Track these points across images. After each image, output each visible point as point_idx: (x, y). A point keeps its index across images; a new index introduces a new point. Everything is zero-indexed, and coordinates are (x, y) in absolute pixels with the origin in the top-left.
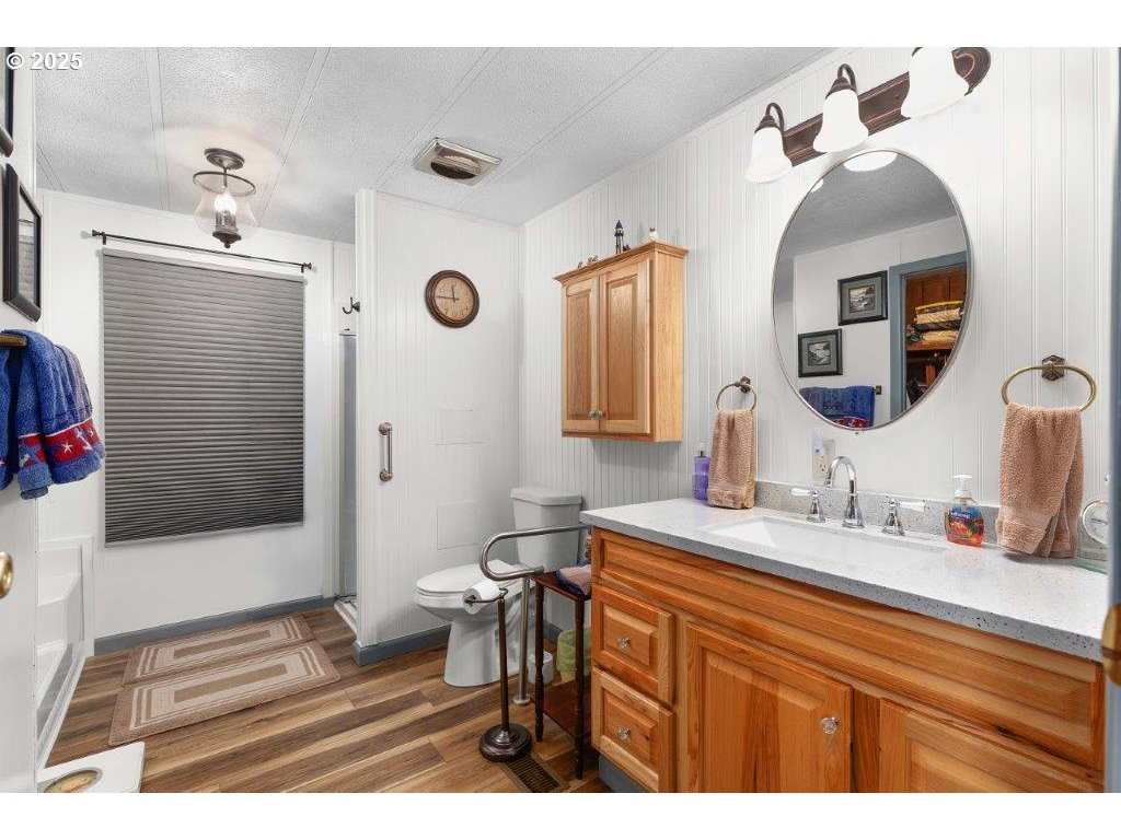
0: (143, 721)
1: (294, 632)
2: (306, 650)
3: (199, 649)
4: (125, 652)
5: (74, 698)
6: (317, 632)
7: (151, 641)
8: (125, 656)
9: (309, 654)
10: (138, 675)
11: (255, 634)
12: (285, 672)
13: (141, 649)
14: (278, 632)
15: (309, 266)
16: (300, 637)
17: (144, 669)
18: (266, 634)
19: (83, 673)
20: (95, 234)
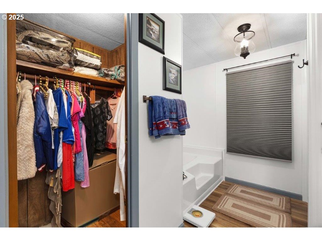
0: (221, 207)
1: (283, 204)
2: (283, 216)
3: (248, 193)
4: (231, 183)
5: (215, 190)
6: (293, 210)
7: (238, 184)
8: (230, 185)
9: (283, 219)
10: (229, 192)
11: (267, 197)
12: (269, 220)
13: (234, 185)
14: (276, 201)
15: (294, 55)
16: (284, 208)
17: (231, 191)
18: (271, 199)
19: (221, 184)
20: (224, 70)
